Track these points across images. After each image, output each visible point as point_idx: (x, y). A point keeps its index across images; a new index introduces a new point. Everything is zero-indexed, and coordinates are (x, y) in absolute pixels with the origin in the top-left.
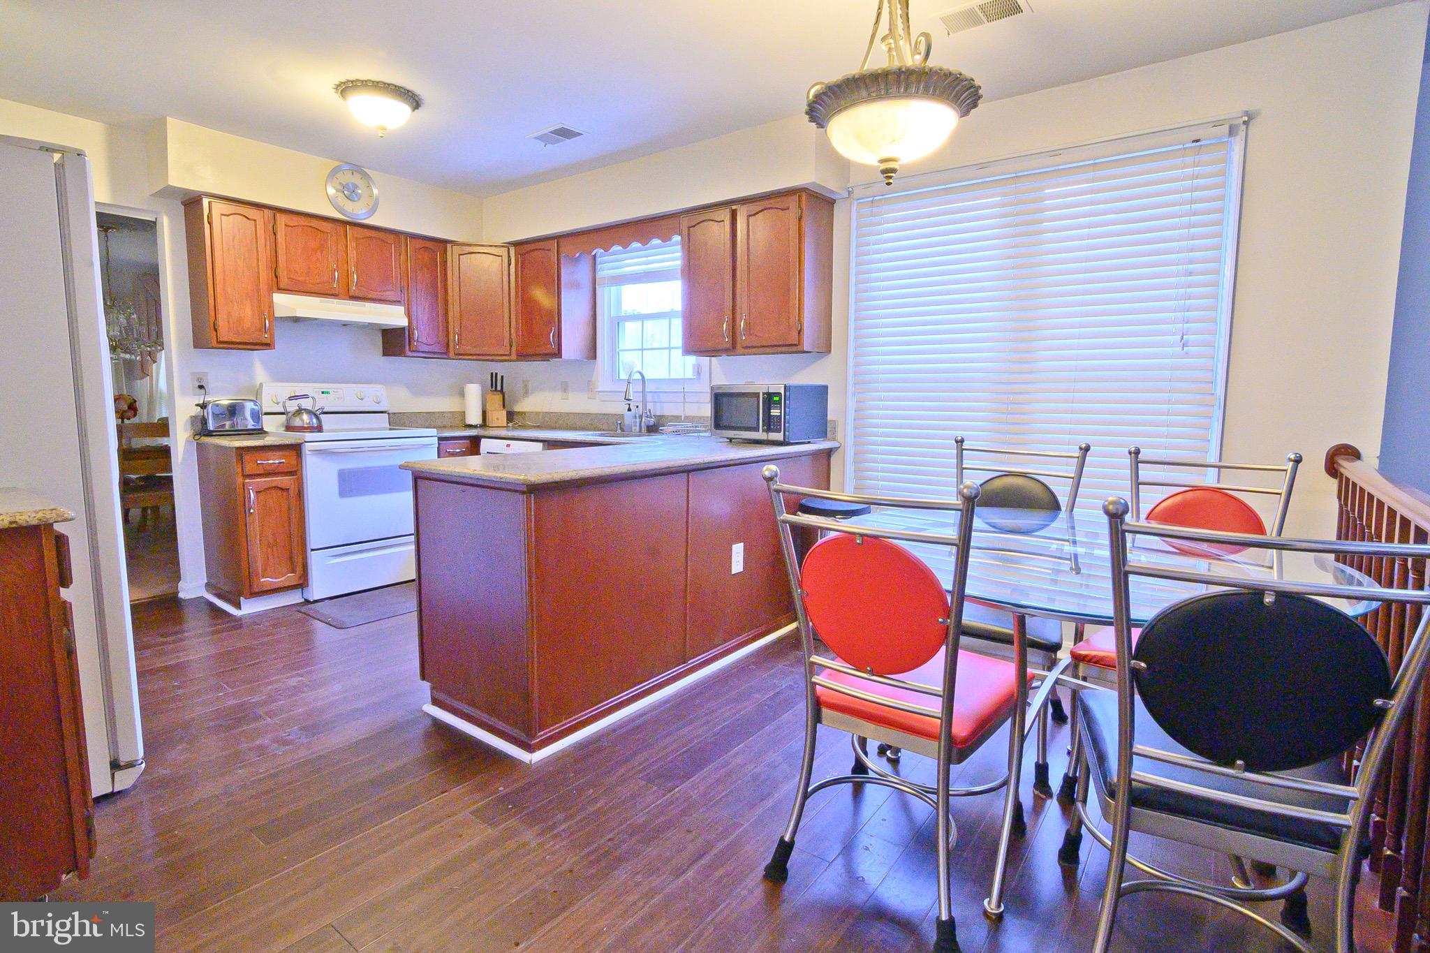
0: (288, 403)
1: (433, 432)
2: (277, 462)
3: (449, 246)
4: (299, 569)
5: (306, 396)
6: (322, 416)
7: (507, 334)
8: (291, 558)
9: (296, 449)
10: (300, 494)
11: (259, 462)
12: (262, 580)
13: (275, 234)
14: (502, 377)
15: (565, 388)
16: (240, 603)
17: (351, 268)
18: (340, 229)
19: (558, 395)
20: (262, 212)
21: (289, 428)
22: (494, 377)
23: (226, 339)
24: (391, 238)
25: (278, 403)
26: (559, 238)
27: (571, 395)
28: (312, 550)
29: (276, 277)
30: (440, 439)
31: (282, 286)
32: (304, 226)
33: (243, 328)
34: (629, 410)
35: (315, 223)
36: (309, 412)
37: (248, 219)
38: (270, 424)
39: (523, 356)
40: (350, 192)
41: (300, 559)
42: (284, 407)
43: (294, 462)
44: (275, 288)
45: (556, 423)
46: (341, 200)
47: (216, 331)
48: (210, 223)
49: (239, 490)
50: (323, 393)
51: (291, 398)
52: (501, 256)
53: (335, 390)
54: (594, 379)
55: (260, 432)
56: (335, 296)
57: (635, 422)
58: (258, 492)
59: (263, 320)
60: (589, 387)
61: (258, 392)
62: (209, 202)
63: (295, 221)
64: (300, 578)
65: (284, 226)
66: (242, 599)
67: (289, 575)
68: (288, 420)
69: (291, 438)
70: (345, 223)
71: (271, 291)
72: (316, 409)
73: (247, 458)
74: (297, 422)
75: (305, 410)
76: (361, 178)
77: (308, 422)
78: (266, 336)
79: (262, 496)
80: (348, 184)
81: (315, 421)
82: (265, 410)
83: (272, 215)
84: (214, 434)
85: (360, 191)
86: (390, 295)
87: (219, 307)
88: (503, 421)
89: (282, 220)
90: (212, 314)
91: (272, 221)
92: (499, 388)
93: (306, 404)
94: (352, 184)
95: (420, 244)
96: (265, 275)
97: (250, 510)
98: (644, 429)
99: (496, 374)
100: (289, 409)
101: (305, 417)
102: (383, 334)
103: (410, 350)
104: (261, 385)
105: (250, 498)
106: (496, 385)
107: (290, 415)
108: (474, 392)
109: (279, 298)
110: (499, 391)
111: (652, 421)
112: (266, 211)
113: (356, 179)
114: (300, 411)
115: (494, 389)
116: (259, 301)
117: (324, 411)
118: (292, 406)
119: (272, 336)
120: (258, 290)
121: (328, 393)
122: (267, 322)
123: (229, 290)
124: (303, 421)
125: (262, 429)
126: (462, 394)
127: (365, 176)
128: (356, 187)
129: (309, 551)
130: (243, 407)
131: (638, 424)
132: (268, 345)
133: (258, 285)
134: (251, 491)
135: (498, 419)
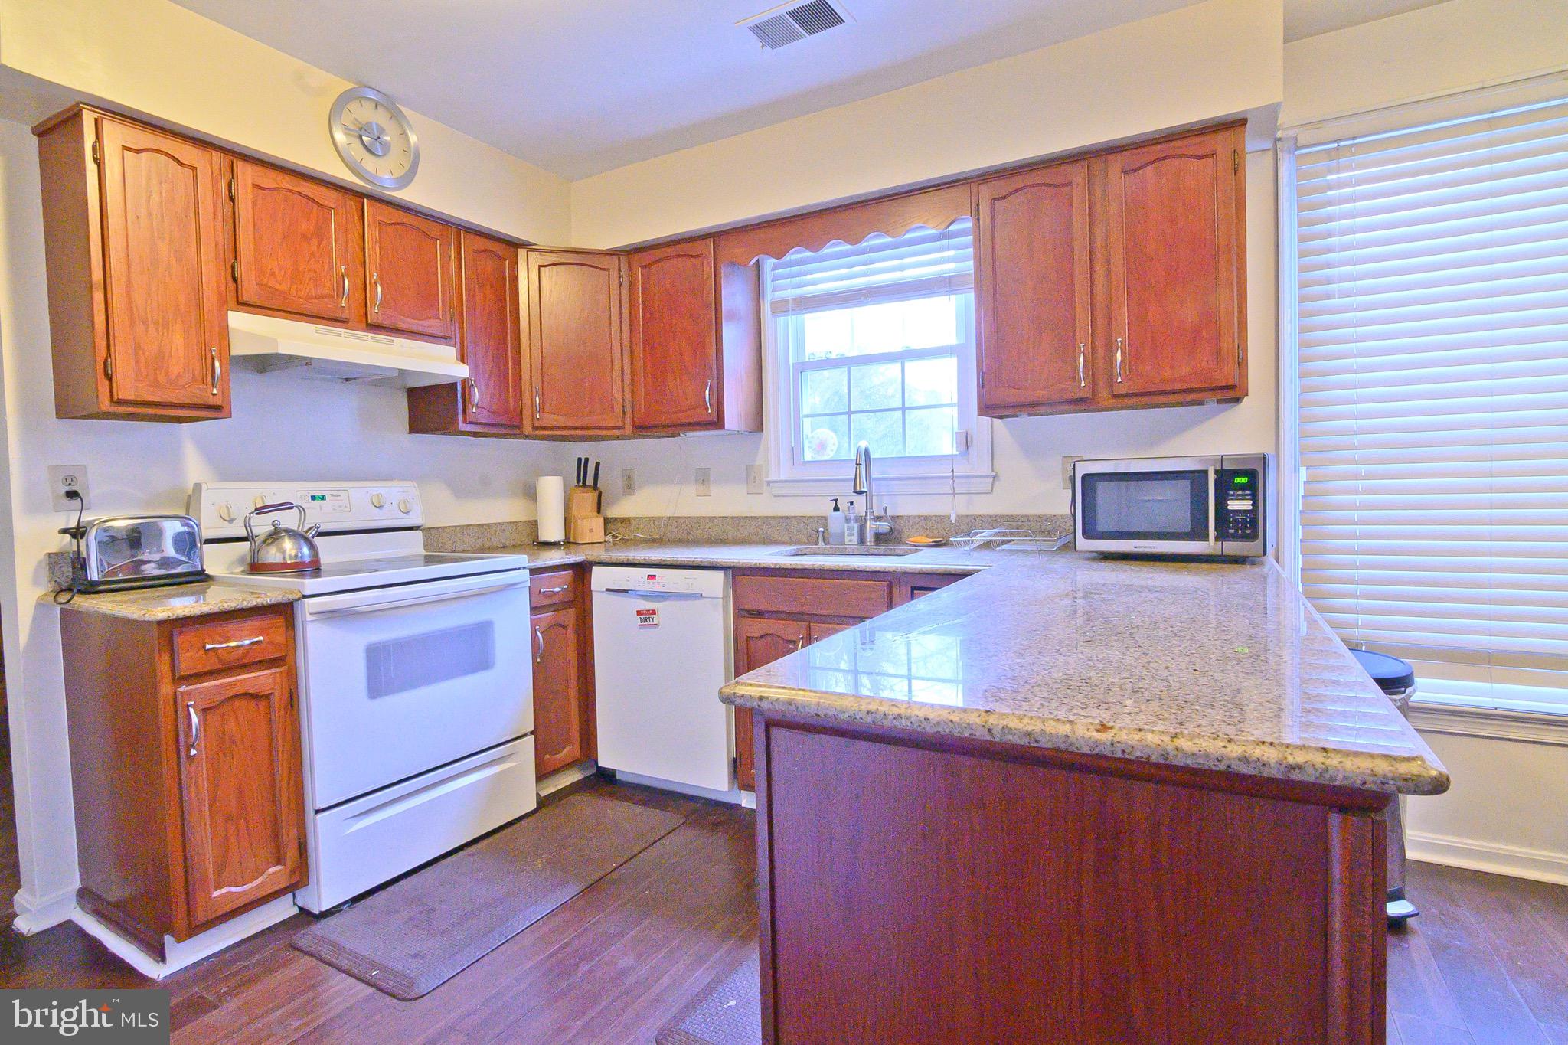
0: (256, 520)
1: (521, 559)
2: (247, 642)
3: (522, 253)
4: (292, 854)
5: (287, 506)
6: (318, 541)
7: (617, 395)
8: (276, 836)
9: (284, 612)
10: (293, 700)
11: (208, 646)
12: (216, 894)
13: (232, 199)
14: (598, 464)
15: (703, 478)
16: (163, 948)
17: (371, 276)
18: (352, 204)
19: (690, 490)
20: (208, 155)
21: (256, 567)
22: (582, 465)
23: (130, 395)
24: (435, 230)
25: (231, 521)
26: (717, 236)
27: (714, 490)
28: (317, 812)
29: (235, 280)
30: (533, 571)
31: (246, 297)
32: (289, 190)
33: (167, 374)
34: (836, 509)
35: (309, 189)
36: (293, 534)
37: (180, 164)
38: (216, 561)
39: (644, 429)
40: (372, 142)
41: (293, 833)
42: (248, 526)
43: (280, 639)
44: (232, 302)
45: (688, 533)
46: (357, 152)
47: (110, 379)
48: (99, 162)
49: (165, 709)
50: (313, 498)
51: (260, 511)
52: (608, 269)
53: (335, 493)
54: (759, 461)
55: (199, 578)
56: (341, 322)
57: (850, 529)
58: (205, 711)
59: (209, 361)
60: (751, 476)
61: (191, 500)
62: (96, 120)
63: (270, 179)
64: (293, 872)
65: (250, 186)
66: (168, 939)
67: (271, 870)
68: (254, 552)
69: (272, 589)
70: (359, 195)
71: (223, 306)
72: (306, 529)
73: (180, 641)
74: (272, 555)
75: (287, 531)
76: (391, 118)
77: (293, 553)
78: (215, 391)
79: (214, 718)
80: (370, 124)
81: (306, 550)
82: (207, 534)
83: (227, 164)
84: (101, 588)
85: (388, 138)
86: (433, 326)
87: (117, 331)
88: (599, 535)
89: (246, 173)
90: (101, 343)
91: (228, 176)
92: (590, 481)
93: (288, 520)
94: (377, 125)
95: (482, 243)
96: (212, 275)
97: (188, 751)
98: (869, 538)
99: (587, 460)
100: (256, 531)
101: (288, 545)
102: (409, 396)
103: (465, 421)
104: (198, 487)
105: (190, 725)
106: (585, 477)
107: (258, 541)
108: (552, 489)
109: (237, 320)
110: (590, 486)
111: (884, 526)
112: (216, 154)
113: (380, 118)
114: (275, 535)
115: (581, 484)
116: (201, 325)
117: (320, 530)
118: (262, 526)
119: (225, 393)
120: (199, 306)
121: (323, 498)
122: (217, 364)
123: (139, 297)
124: (284, 552)
125: (202, 572)
126: (531, 494)
127: (396, 115)
128: (382, 131)
129: (310, 812)
130: (160, 533)
131: (856, 531)
132: (216, 410)
133: (199, 291)
134: (192, 710)
135: (591, 531)
